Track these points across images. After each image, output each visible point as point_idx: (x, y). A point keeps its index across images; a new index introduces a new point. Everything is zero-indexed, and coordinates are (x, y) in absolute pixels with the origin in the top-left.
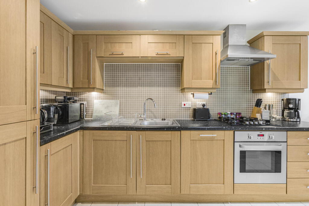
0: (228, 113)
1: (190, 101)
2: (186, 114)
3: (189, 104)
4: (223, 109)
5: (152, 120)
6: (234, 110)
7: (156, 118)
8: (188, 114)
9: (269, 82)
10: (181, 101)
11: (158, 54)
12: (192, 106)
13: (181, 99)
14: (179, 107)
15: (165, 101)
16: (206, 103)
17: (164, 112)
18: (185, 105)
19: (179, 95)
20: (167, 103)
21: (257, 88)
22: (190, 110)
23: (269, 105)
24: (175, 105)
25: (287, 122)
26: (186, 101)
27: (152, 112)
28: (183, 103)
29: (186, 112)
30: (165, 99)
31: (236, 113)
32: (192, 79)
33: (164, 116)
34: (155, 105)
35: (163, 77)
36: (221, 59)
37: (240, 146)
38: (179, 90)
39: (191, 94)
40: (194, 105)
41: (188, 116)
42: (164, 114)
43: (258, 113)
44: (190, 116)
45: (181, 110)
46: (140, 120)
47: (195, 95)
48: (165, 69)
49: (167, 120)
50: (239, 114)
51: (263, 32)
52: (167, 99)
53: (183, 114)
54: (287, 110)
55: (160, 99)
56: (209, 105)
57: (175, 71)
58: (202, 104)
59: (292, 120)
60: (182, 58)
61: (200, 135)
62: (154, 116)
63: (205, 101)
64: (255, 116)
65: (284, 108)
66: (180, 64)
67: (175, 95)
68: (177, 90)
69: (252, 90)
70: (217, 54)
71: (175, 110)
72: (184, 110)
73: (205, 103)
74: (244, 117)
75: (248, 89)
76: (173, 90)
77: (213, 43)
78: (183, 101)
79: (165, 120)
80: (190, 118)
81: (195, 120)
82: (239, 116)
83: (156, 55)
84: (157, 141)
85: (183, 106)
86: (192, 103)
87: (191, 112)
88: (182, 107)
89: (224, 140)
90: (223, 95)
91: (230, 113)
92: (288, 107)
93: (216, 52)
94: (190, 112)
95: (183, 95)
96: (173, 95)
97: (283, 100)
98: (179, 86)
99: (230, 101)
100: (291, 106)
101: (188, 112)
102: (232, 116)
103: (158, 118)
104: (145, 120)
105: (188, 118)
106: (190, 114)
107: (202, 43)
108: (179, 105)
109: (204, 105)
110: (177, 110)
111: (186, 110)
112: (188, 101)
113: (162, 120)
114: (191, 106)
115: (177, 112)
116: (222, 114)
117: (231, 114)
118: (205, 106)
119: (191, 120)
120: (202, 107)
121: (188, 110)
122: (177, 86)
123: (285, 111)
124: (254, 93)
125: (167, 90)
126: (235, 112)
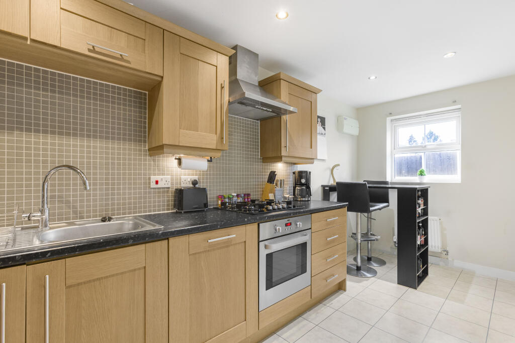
0: (233, 194)
1: (168, 174)
2: (159, 202)
3: (165, 181)
4: (226, 189)
5: (70, 224)
6: (240, 189)
7: (81, 217)
8: (164, 201)
9: (286, 147)
10: (150, 174)
11: (93, 50)
12: (172, 184)
13: (150, 169)
14: (145, 188)
15: (107, 174)
16: (199, 179)
17: (107, 200)
18: (157, 182)
19: (145, 160)
20: (113, 179)
21: (270, 154)
22: (168, 192)
23: (281, 180)
24: (135, 184)
25: (299, 202)
26: (159, 174)
27: (68, 202)
28: (154, 178)
29: (159, 197)
30: (107, 169)
31: (244, 194)
32: (180, 128)
33: (107, 210)
34: (88, 184)
35: (101, 116)
36: (229, 100)
37: (266, 247)
38: (145, 151)
39: (176, 159)
40: (177, 183)
41: (164, 206)
42: (107, 205)
43: (271, 193)
44: (168, 205)
45: (150, 193)
46: (23, 229)
47: (183, 161)
48: (108, 97)
49: (117, 219)
50: (248, 196)
51: (280, 73)
52: (113, 169)
53: (154, 202)
54: (298, 187)
55: (95, 168)
56: (203, 182)
57: (135, 107)
58: (191, 179)
59: (304, 199)
60: (159, 79)
61: (209, 241)
62: (75, 212)
63: (196, 175)
64: (268, 196)
65: (296, 184)
66: (147, 92)
67: (135, 160)
68: (140, 150)
69: (263, 158)
70: (223, 87)
71: (135, 193)
72: (154, 193)
73: (196, 178)
74: (256, 200)
75: (258, 155)
76: (130, 150)
77: (217, 67)
78: (154, 175)
79: (110, 219)
80: (168, 209)
81: (181, 212)
82: (248, 199)
83: (89, 50)
84: (107, 277)
85: (153, 185)
86: (172, 179)
87: (170, 197)
88: (152, 187)
89: (245, 242)
90: (226, 164)
91: (236, 194)
92: (301, 182)
93: (222, 84)
94: (168, 197)
95: (154, 161)
96: (130, 159)
97: (294, 173)
98: (145, 142)
99: (235, 175)
100: (303, 181)
101: (163, 197)
102: (240, 200)
103: (89, 217)
104: (46, 226)
105: (164, 210)
106: (168, 201)
107: (199, 60)
108: (145, 183)
109: (195, 183)
110: (140, 193)
111: (159, 192)
112: (163, 174)
113: (104, 220)
114: (169, 186)
115: (140, 198)
116: (225, 198)
117: (238, 196)
118: (197, 184)
119: (172, 213)
120: (191, 186)
121: (164, 192)
122: (140, 141)
123: (297, 188)
124: (265, 163)
125: (113, 149)
126: (242, 192)
